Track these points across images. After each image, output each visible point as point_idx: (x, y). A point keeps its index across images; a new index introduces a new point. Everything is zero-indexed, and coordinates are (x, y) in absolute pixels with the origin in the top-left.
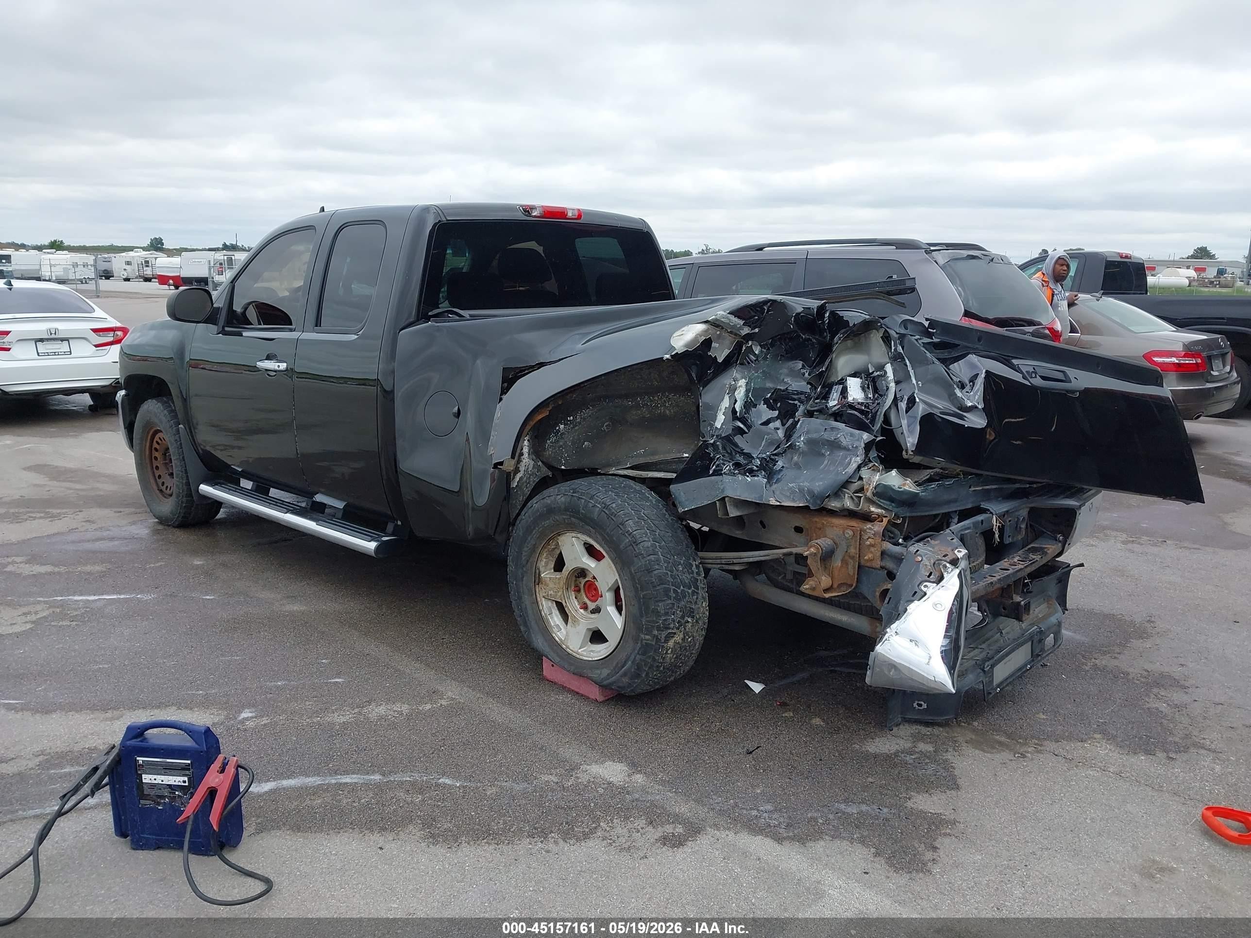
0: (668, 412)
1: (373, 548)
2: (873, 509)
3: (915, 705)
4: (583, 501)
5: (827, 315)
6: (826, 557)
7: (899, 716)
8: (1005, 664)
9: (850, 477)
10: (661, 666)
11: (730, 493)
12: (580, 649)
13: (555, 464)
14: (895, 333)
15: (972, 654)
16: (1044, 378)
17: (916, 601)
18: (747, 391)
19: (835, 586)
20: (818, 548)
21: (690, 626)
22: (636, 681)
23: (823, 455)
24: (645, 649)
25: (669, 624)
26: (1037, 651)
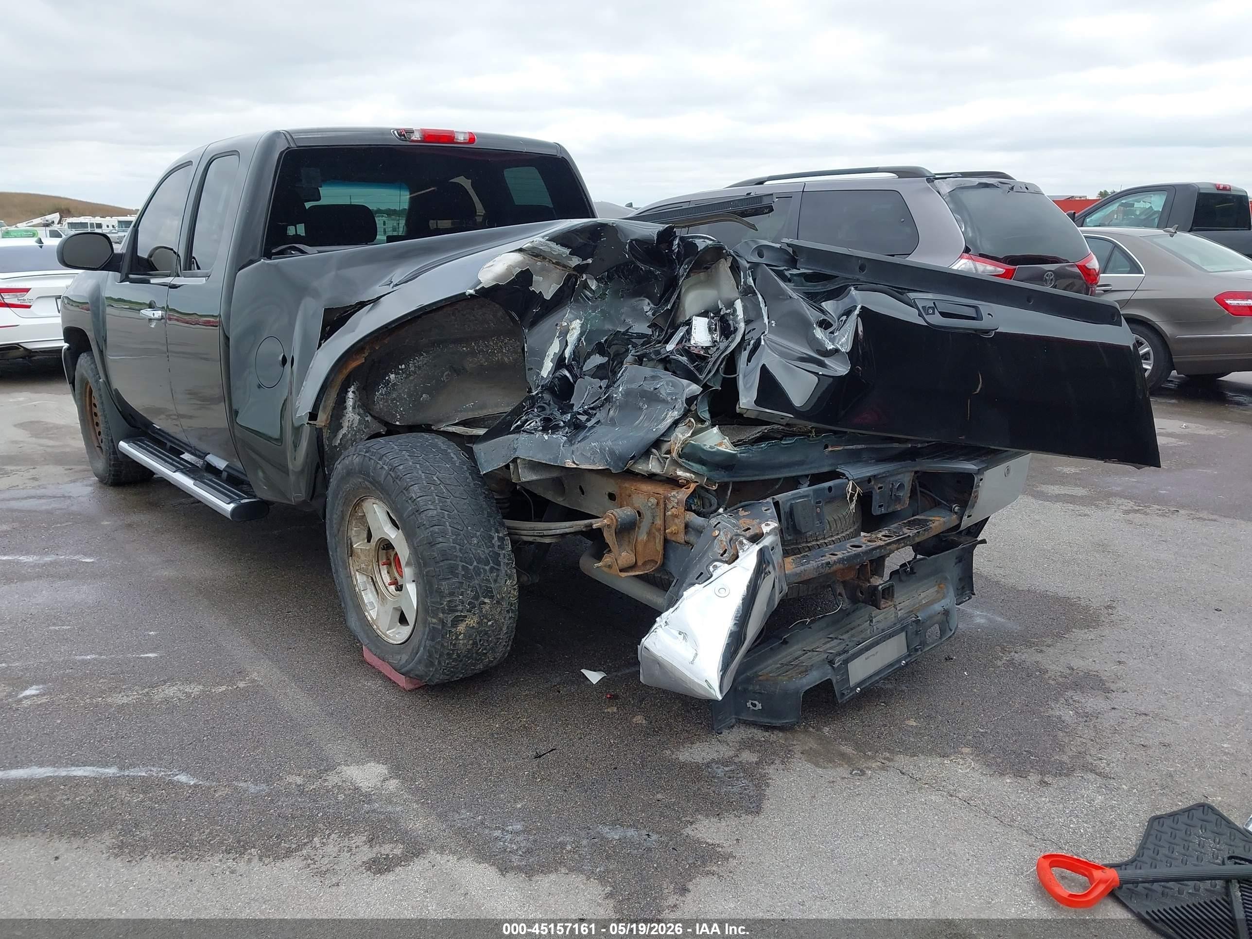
0: (506, 359)
1: (230, 510)
2: (680, 473)
3: (749, 704)
4: (373, 461)
5: (676, 242)
6: (626, 529)
7: (733, 716)
8: (866, 659)
9: (663, 435)
10: (453, 654)
11: (522, 454)
12: (388, 630)
13: (388, 419)
14: (746, 262)
15: (828, 645)
16: (944, 314)
17: (697, 585)
18: (581, 334)
19: (640, 563)
20: (612, 519)
21: (488, 608)
22: (431, 669)
23: (641, 409)
24: (433, 634)
25: (456, 606)
26: (916, 644)
